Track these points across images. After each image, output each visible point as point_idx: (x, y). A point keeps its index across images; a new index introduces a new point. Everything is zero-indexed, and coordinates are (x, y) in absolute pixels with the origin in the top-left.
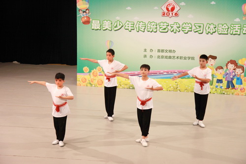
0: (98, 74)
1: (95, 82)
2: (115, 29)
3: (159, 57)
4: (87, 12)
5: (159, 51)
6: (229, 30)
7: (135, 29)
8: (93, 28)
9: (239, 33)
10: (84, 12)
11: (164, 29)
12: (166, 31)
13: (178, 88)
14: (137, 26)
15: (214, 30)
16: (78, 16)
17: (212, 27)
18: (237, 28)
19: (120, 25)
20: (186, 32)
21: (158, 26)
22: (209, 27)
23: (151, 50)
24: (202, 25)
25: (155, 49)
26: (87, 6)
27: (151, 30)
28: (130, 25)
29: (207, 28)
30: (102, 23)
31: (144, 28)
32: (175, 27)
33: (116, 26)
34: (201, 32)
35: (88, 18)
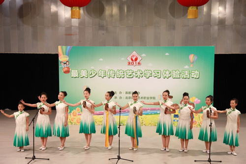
0: (77, 114)
1: (75, 121)
2: (91, 76)
3: (127, 98)
4: (67, 63)
5: (126, 93)
6: (181, 74)
7: (107, 76)
8: (72, 76)
9: (188, 77)
10: (65, 64)
11: (130, 75)
12: (132, 76)
13: (144, 123)
14: (108, 74)
15: (169, 75)
16: (60, 67)
17: (167, 72)
18: (187, 73)
19: (94, 73)
20: (148, 77)
21: (125, 73)
22: (165, 73)
23: (121, 93)
24: (160, 72)
25: (124, 91)
26: (67, 59)
27: (119, 77)
28: (102, 73)
29: (164, 74)
30: (79, 72)
31: (114, 75)
32: (139, 73)
33: (91, 74)
34: (159, 77)
35: (69, 68)
